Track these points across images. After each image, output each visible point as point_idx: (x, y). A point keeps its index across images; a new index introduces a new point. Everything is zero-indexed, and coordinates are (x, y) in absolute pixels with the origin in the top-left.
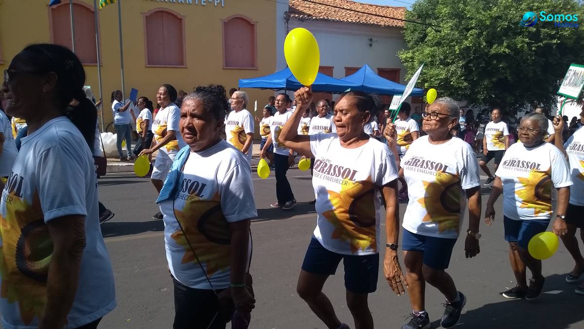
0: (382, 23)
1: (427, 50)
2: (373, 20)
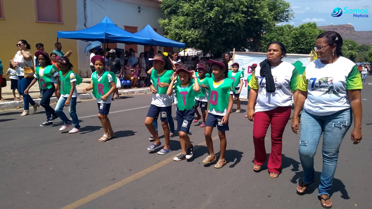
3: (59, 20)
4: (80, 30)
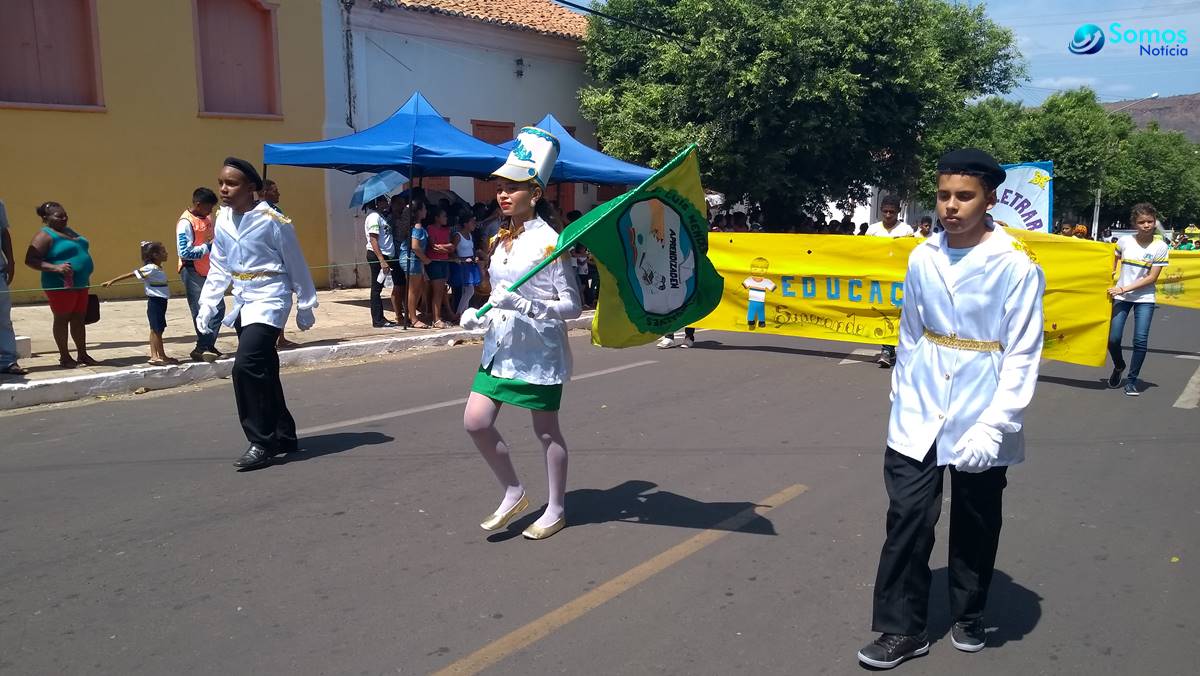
0: (541, 28)
3: (268, 108)
4: (333, 138)
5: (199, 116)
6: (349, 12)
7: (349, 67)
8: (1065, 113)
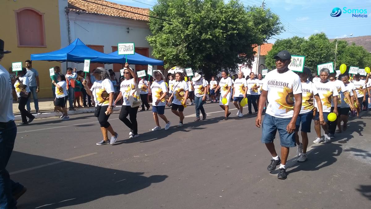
0: (135, 18)
1: (164, 36)
2: (129, 15)
3: (41, 44)
5: (18, 47)
6: (68, 15)
7: (69, 31)
8: (315, 41)
